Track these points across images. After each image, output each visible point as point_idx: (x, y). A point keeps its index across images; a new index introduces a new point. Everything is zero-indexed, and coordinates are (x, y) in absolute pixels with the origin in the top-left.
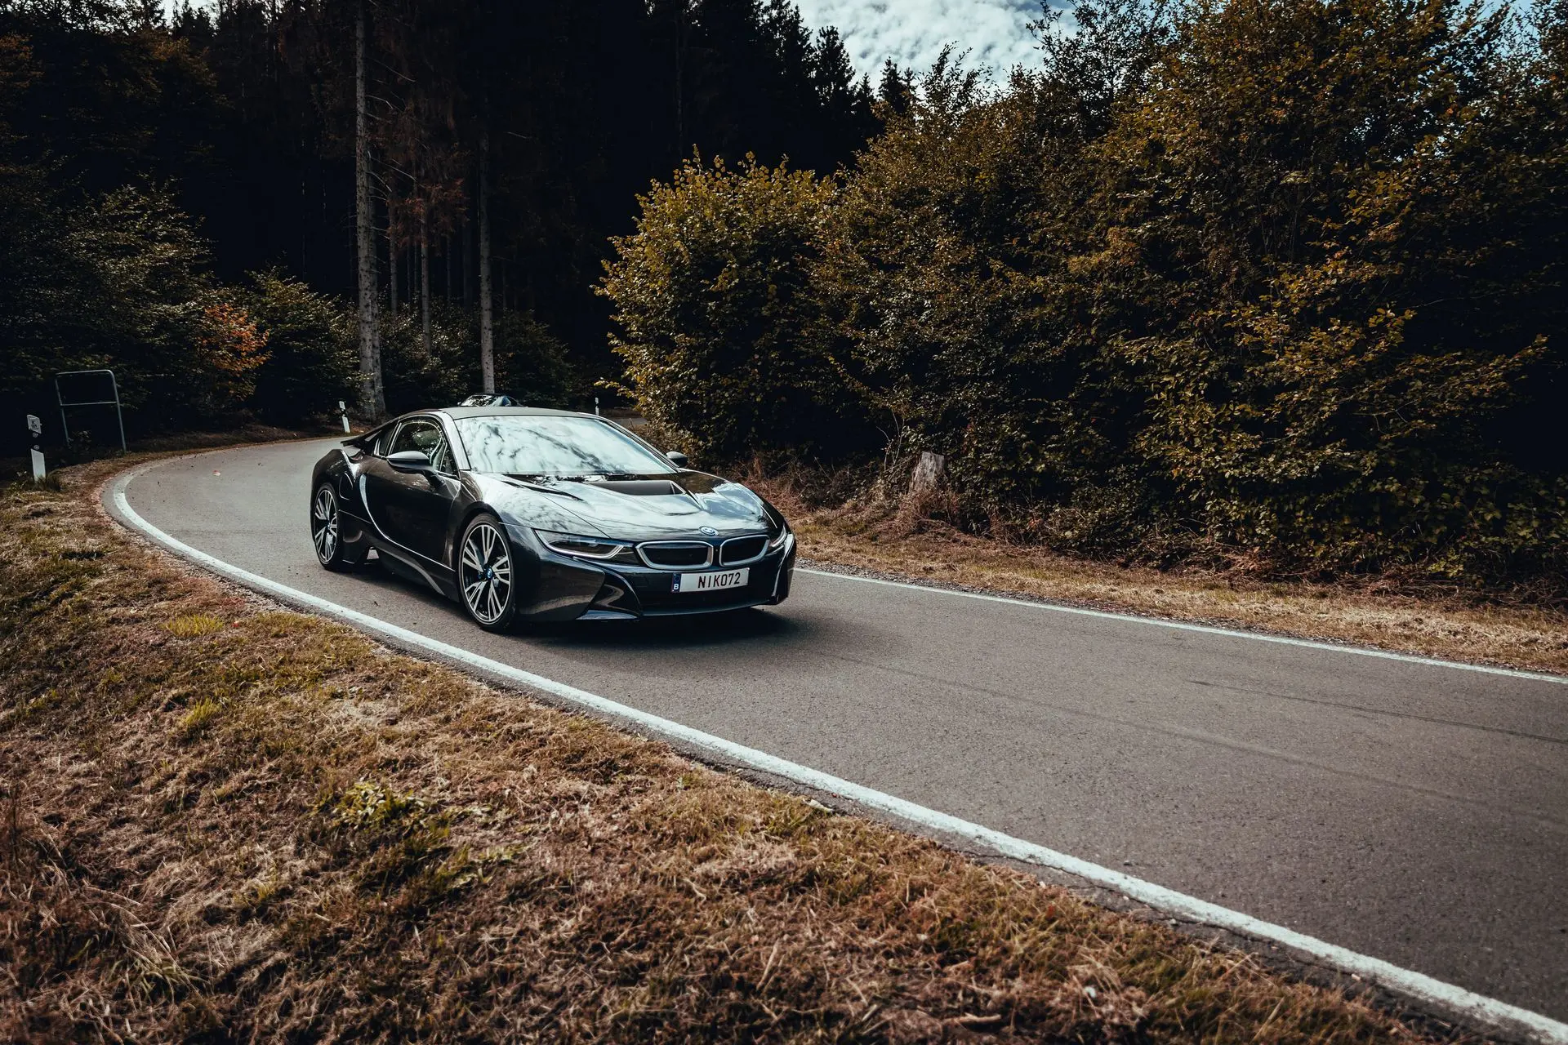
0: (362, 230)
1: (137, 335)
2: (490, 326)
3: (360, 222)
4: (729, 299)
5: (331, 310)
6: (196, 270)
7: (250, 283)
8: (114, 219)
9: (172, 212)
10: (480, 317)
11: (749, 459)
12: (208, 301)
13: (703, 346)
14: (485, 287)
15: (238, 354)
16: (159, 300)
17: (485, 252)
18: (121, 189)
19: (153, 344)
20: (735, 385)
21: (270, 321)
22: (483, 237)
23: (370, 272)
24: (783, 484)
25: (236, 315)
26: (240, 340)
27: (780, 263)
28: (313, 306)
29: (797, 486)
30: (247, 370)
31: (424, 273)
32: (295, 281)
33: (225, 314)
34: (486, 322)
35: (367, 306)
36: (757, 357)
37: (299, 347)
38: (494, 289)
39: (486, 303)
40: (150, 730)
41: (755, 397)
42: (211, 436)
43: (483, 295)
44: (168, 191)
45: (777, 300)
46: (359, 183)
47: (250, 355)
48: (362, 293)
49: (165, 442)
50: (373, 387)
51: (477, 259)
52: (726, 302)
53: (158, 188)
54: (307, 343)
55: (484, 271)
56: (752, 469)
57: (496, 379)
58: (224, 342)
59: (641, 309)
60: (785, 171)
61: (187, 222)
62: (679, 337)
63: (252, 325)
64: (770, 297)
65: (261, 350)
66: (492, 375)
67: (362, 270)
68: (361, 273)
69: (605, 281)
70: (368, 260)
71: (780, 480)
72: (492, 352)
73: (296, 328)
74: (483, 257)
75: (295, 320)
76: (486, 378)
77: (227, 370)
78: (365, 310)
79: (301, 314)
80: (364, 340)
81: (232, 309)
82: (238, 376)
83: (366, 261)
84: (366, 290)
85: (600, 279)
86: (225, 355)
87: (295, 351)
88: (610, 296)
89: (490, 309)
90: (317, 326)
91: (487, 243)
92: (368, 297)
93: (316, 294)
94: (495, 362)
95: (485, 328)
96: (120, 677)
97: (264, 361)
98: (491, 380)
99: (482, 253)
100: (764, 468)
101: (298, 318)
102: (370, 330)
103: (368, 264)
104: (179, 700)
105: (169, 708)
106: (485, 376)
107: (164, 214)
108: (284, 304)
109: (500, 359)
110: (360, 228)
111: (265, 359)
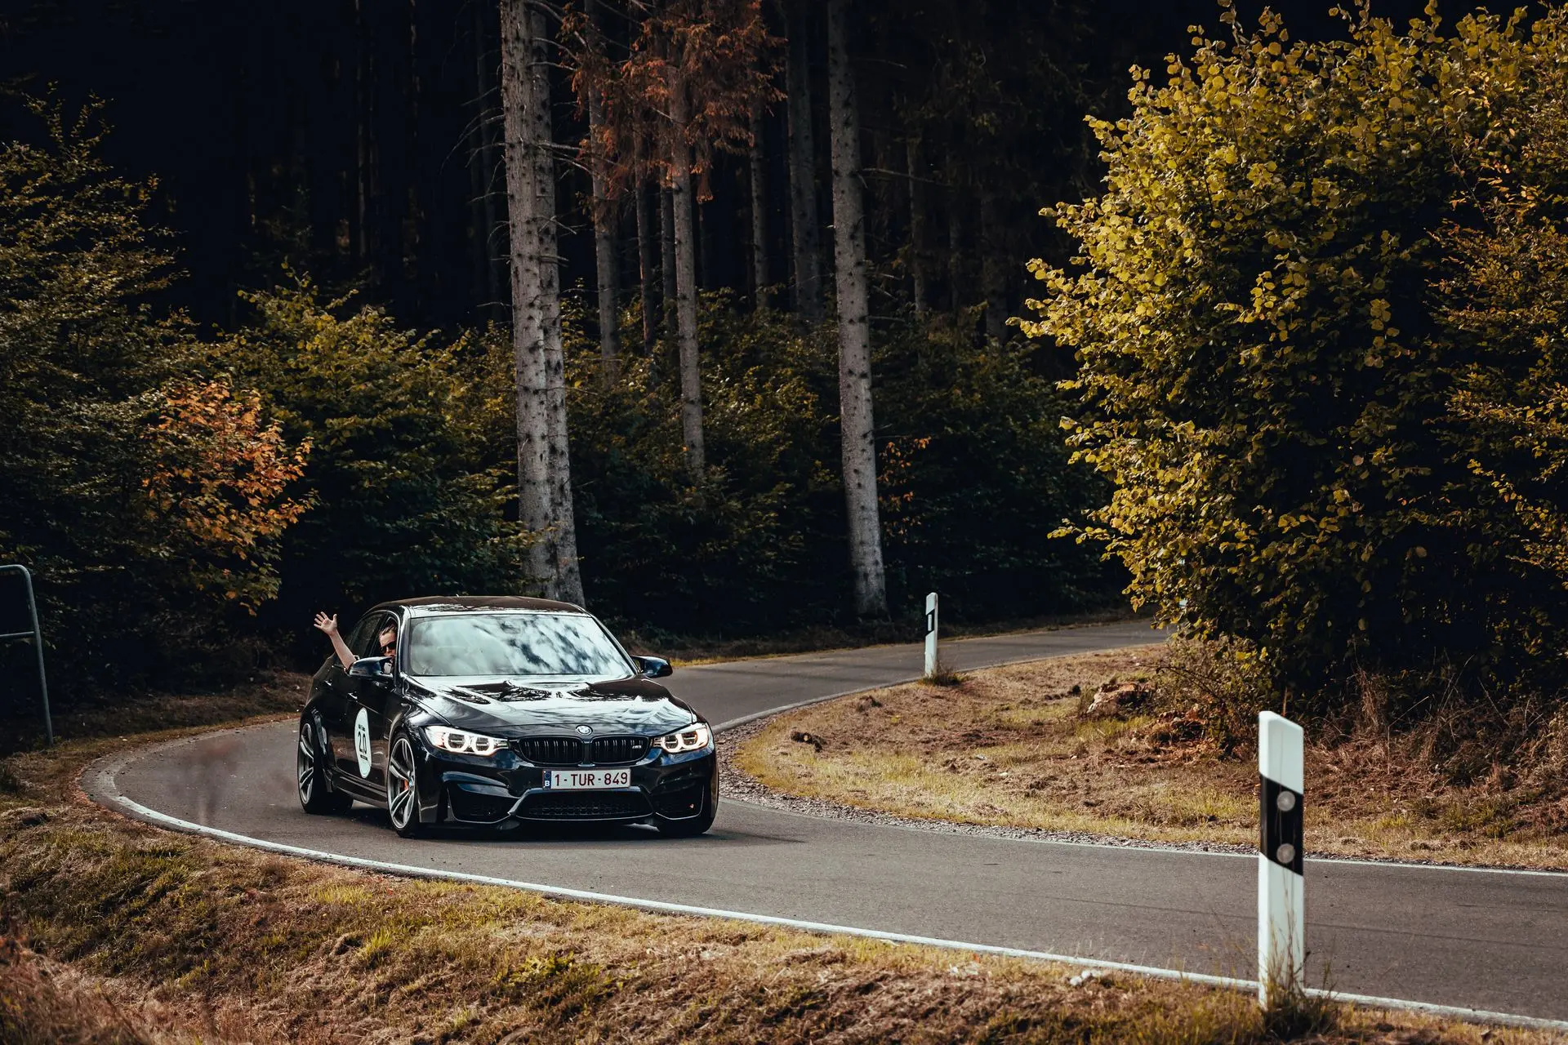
0: (520, 151)
2: (863, 367)
3: (515, 131)
4: (1284, 336)
5: (450, 370)
9: (93, 178)
11: (1355, 697)
13: (1240, 446)
14: (847, 257)
15: (239, 501)
17: (843, 160)
20: (1307, 527)
21: (307, 409)
22: (836, 118)
23: (540, 261)
25: (236, 407)
26: (245, 468)
27: (1404, 244)
28: (406, 366)
29: (1444, 747)
30: (260, 539)
31: (681, 232)
34: (854, 353)
35: (534, 348)
36: (1359, 461)
37: (376, 474)
39: (852, 300)
40: (327, 969)
41: (1359, 551)
42: (193, 703)
43: (841, 279)
44: (86, 134)
45: (1393, 332)
46: (507, 31)
47: (271, 501)
48: (521, 317)
49: (102, 719)
50: (553, 561)
51: (825, 176)
52: (1278, 344)
53: (67, 123)
54: (393, 463)
55: (846, 212)
56: (1363, 715)
57: (884, 515)
58: (210, 476)
60: (1437, 21)
62: (1186, 429)
63: (273, 432)
64: (1377, 325)
65: (294, 490)
66: (874, 506)
67: (519, 255)
68: (517, 262)
69: (1040, 306)
70: (534, 228)
71: (1412, 736)
72: (870, 437)
73: (369, 426)
74: (837, 173)
75: (367, 405)
76: (856, 515)
77: (219, 542)
78: (529, 359)
79: (379, 387)
80: (529, 437)
81: (226, 393)
82: (243, 556)
83: (530, 233)
84: (532, 305)
85: (1029, 302)
86: (209, 505)
87: (366, 484)
88: (1054, 338)
89: (862, 319)
90: (416, 415)
91: (850, 133)
92: (537, 322)
93: (412, 332)
94: (880, 467)
95: (851, 372)
96: (279, 938)
97: (299, 516)
98: (869, 519)
99: (835, 164)
100: (1385, 711)
101: (371, 398)
102: (543, 409)
103: (535, 240)
104: (354, 943)
105: (342, 950)
106: (854, 507)
107: (80, 184)
108: (338, 367)
109: (894, 456)
110: (512, 146)
111: (301, 509)
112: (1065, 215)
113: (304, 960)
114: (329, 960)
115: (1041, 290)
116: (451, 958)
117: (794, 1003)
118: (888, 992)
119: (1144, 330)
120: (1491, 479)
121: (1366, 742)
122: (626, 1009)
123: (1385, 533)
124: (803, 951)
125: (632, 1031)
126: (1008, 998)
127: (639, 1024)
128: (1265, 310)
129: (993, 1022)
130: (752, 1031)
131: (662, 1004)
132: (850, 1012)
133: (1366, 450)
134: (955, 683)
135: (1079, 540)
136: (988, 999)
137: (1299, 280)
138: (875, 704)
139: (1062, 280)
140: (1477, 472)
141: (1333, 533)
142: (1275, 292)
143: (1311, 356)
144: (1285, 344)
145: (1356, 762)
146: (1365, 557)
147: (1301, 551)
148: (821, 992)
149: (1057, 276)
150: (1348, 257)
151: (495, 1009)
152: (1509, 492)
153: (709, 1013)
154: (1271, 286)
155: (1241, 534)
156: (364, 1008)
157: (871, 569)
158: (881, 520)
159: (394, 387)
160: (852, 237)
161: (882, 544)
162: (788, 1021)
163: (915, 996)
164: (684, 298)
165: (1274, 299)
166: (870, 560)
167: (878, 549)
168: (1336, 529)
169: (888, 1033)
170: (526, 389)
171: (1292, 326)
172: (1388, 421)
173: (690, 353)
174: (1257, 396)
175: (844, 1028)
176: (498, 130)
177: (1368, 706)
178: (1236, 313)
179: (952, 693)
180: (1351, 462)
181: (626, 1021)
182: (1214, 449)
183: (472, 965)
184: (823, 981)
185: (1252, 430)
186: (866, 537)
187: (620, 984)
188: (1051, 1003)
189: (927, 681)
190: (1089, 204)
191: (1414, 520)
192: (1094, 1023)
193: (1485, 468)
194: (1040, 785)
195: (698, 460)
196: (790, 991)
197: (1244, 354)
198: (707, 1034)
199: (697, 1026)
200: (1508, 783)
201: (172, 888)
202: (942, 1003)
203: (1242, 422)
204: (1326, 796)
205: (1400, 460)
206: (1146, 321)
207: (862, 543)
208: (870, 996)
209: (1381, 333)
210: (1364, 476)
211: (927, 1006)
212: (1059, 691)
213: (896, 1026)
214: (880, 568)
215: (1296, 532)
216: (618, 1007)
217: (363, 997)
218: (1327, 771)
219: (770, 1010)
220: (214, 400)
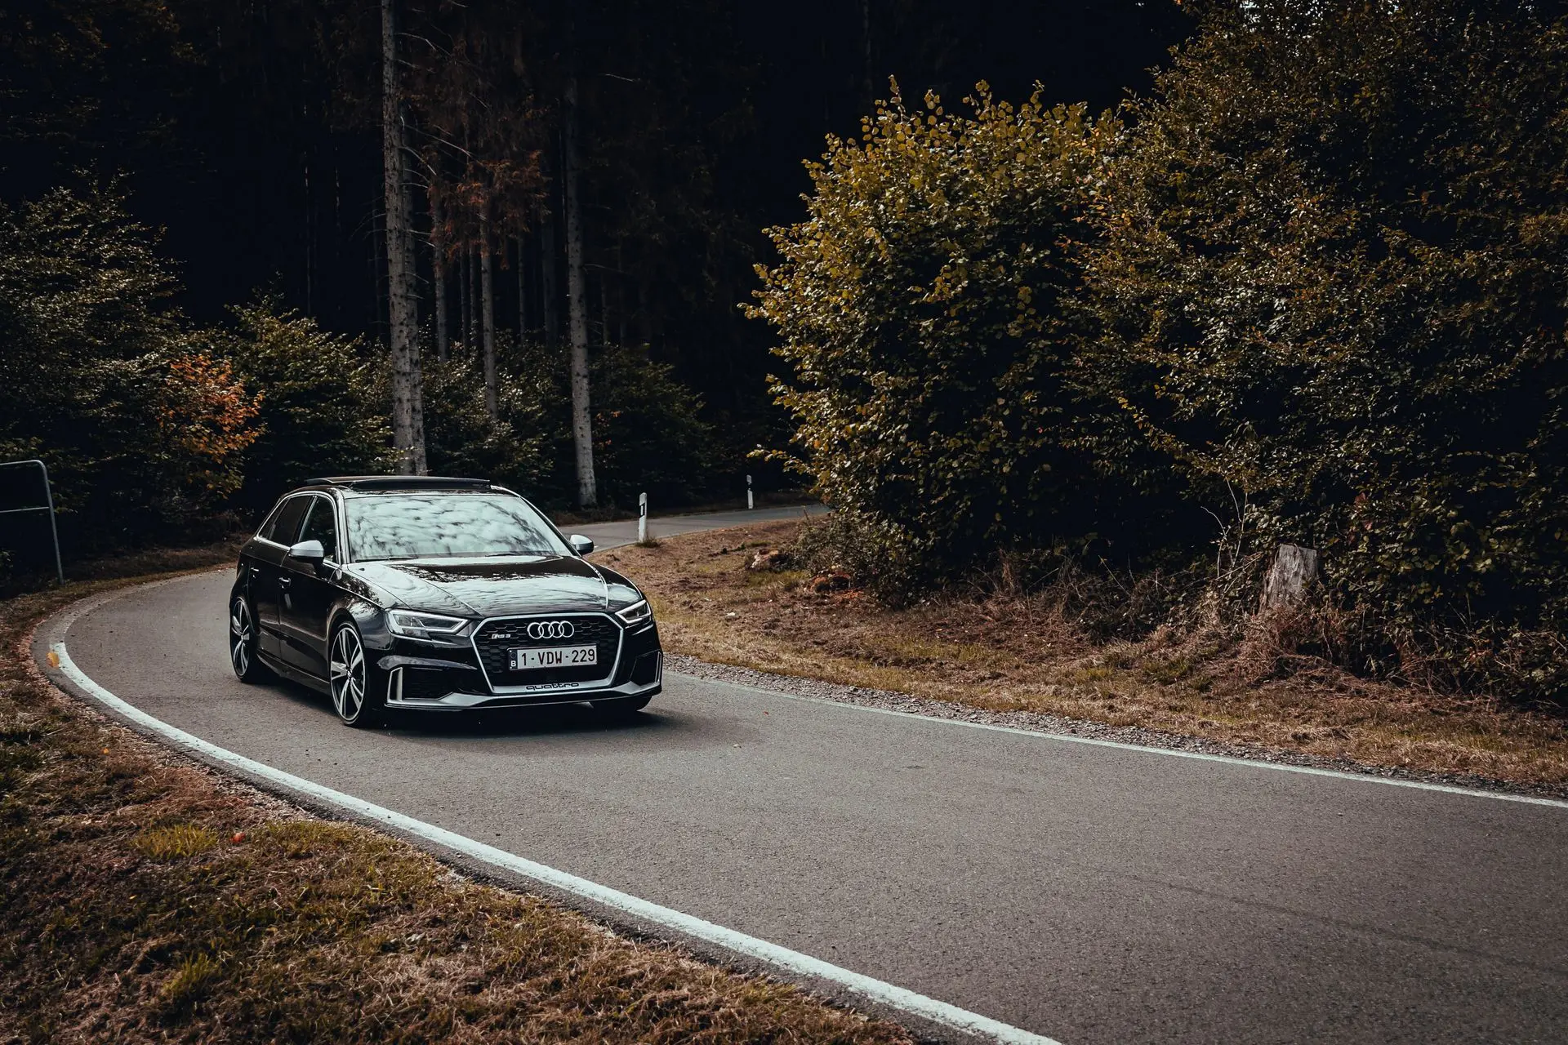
0: (394, 235)
1: (77, 406)
2: (585, 371)
3: (393, 223)
6: (156, 307)
7: (232, 322)
8: (43, 238)
9: (122, 224)
12: (174, 353)
14: (576, 312)
15: (218, 429)
16: (107, 353)
17: (575, 260)
18: (51, 193)
19: (98, 417)
21: (264, 377)
22: (571, 237)
23: (405, 299)
25: (215, 371)
26: (220, 408)
30: (231, 453)
32: (297, 316)
33: (199, 370)
34: (579, 364)
35: (403, 349)
37: (304, 416)
44: (118, 191)
46: (388, 163)
47: (236, 430)
48: (396, 331)
58: (199, 413)
61: (144, 235)
63: (237, 385)
65: (251, 422)
66: (590, 447)
67: (394, 295)
68: (394, 298)
70: (403, 279)
72: (587, 410)
73: (301, 387)
75: (301, 375)
76: (581, 452)
77: (203, 454)
79: (308, 365)
80: (399, 400)
81: (209, 362)
82: (219, 462)
83: (399, 282)
84: (402, 324)
87: (298, 421)
90: (332, 382)
92: (405, 335)
93: (329, 334)
97: (255, 439)
98: (587, 454)
101: (302, 371)
102: (407, 384)
103: (404, 286)
106: (581, 448)
107: (112, 226)
109: (600, 421)
110: (391, 232)
111: (256, 434)
157: (588, 481)
160: (579, 273)
161: (594, 468)
166: (587, 476)
167: (592, 470)
207: (583, 467)
214: (593, 482)
220: (201, 366)
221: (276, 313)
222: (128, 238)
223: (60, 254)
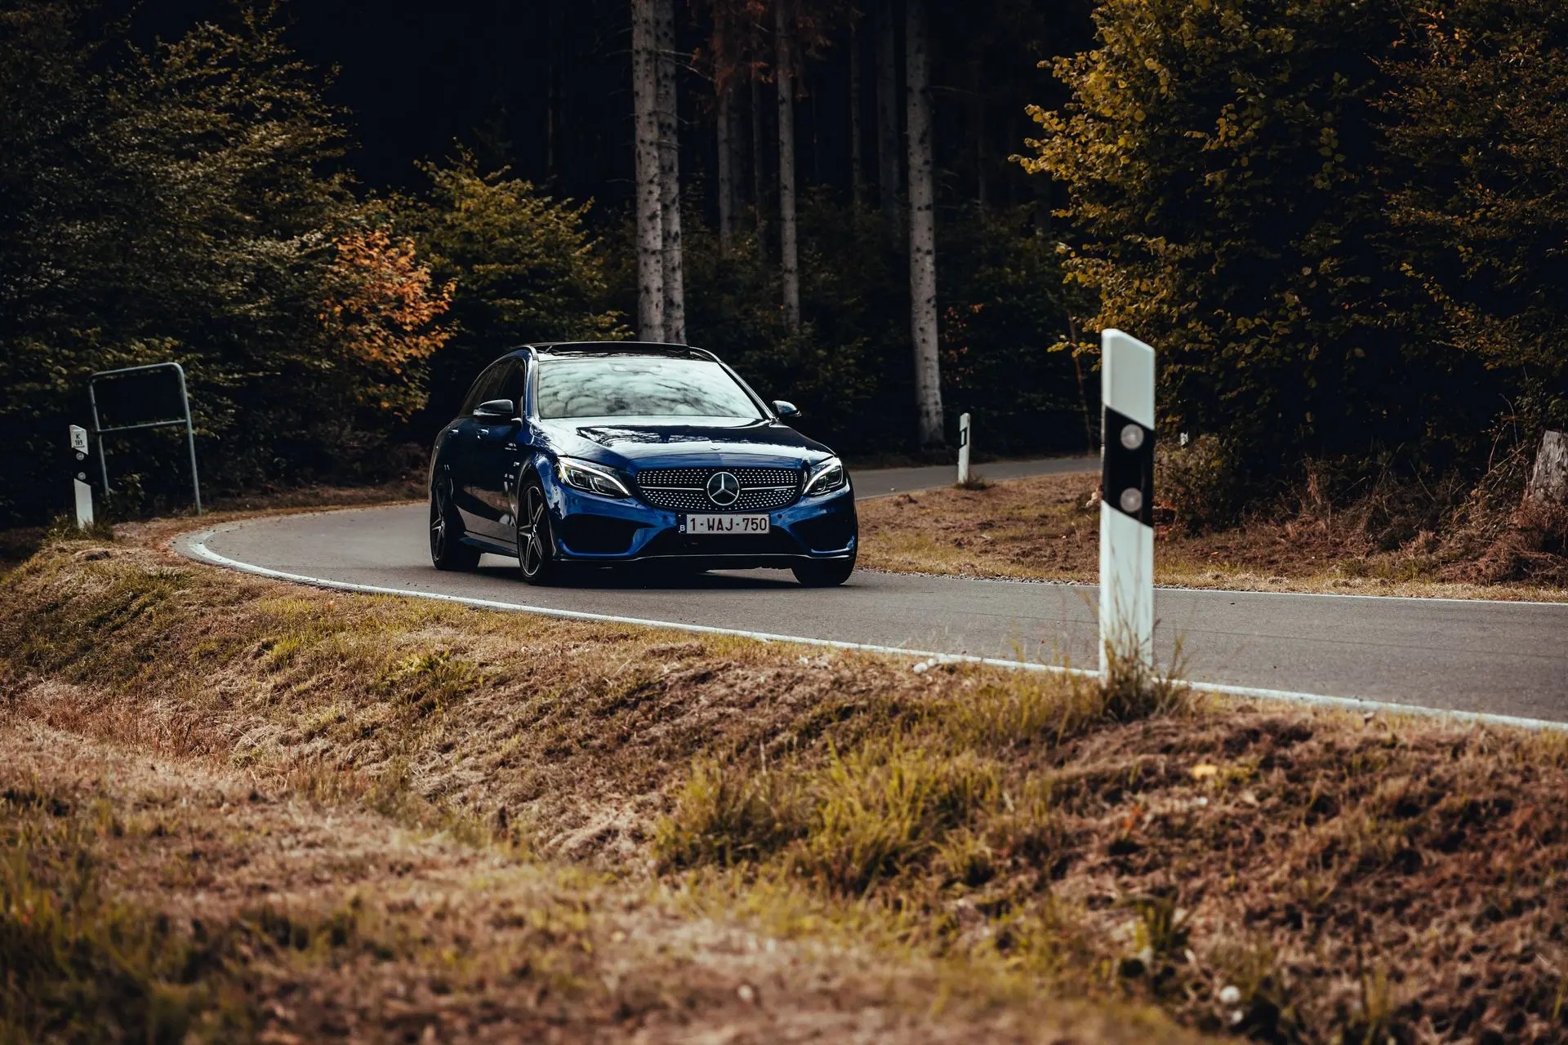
0: (643, 57)
1: (219, 301)
2: (928, 245)
3: (641, 40)
4: (1245, 162)
5: (577, 229)
6: (323, 170)
7: (421, 187)
8: (184, 86)
9: (280, 60)
10: (907, 226)
11: (1302, 482)
12: (340, 229)
13: (1203, 261)
14: (918, 159)
15: (396, 329)
16: (261, 232)
17: (917, 80)
18: (195, 29)
19: (245, 316)
20: (1261, 329)
21: (459, 258)
22: (911, 46)
23: (660, 146)
24: (1353, 524)
25: (392, 252)
26: (400, 302)
28: (542, 226)
29: (1377, 521)
30: (413, 362)
31: (785, 135)
32: (508, 177)
33: (374, 252)
34: (922, 236)
35: (653, 217)
36: (1307, 271)
37: (514, 310)
38: (939, 160)
39: (922, 193)
40: (241, 672)
41: (1307, 351)
43: (913, 174)
44: (273, 23)
45: (1340, 158)
47: (422, 329)
48: (642, 192)
51: (903, 92)
52: (1239, 169)
54: (529, 302)
55: (917, 121)
56: (1308, 495)
58: (373, 309)
59: (1103, 192)
61: (307, 77)
62: (1157, 244)
63: (423, 273)
64: (1326, 152)
65: (440, 320)
66: (936, 357)
67: (642, 141)
68: (641, 148)
69: (1036, 144)
70: (654, 119)
71: (1351, 511)
72: (933, 302)
73: (508, 272)
74: (911, 90)
75: (506, 256)
76: (921, 364)
77: (377, 363)
78: (649, 225)
79: (519, 241)
80: (647, 290)
81: (387, 241)
82: (398, 371)
83: (651, 123)
84: (651, 182)
85: (1027, 141)
86: (374, 333)
87: (506, 318)
88: (1051, 173)
89: (928, 207)
90: (549, 265)
91: (922, 57)
92: (656, 195)
93: (548, 199)
94: (941, 330)
95: (918, 250)
96: (214, 646)
97: (444, 341)
98: (931, 367)
99: (910, 82)
100: (1327, 492)
101: (511, 251)
102: (659, 267)
103: (655, 129)
104: (268, 646)
105: (258, 655)
106: (919, 358)
107: (267, 65)
108: (486, 224)
109: (953, 318)
110: (638, 52)
111: (445, 336)
112: (1061, 66)
113: (224, 665)
114: (245, 664)
115: (1039, 132)
116: (343, 659)
117: (630, 694)
118: (723, 681)
119: (1124, 160)
120: (1421, 281)
121: (1311, 519)
122: (478, 704)
123: (1331, 334)
124: (663, 646)
125: (478, 726)
126: (837, 683)
127: (485, 719)
128: (1228, 138)
129: (818, 710)
130: (584, 723)
131: (514, 700)
132: (681, 703)
133: (1314, 262)
134: (983, 487)
135: (1074, 355)
136: (816, 686)
137: (1257, 112)
138: (911, 501)
139: (1056, 120)
140: (1409, 274)
141: (1285, 335)
142: (1238, 123)
143: (1267, 181)
144: (1246, 169)
145: (1300, 534)
146: (1311, 357)
147: (1256, 351)
148: (661, 682)
149: (1052, 116)
150: (1301, 95)
151: (363, 706)
152: (1437, 293)
153: (552, 705)
154: (1234, 117)
155: (1205, 337)
156: (255, 707)
157: (932, 408)
158: (941, 369)
159: (531, 242)
160: (922, 141)
161: (942, 388)
162: (620, 713)
163: (747, 684)
164: (786, 187)
165: (1236, 128)
166: (931, 400)
167: (938, 392)
168: (1286, 331)
169: (712, 723)
170: (646, 250)
171: (1252, 154)
172: (1334, 237)
173: (790, 232)
174: (1220, 214)
175: (672, 718)
176: (628, 40)
177: (1312, 488)
178: (1204, 141)
179: (979, 494)
180: (1300, 273)
181: (472, 717)
182: (1184, 263)
183: (361, 666)
184: (666, 671)
185: (1216, 246)
186: (929, 382)
187: (481, 680)
188: (884, 688)
189: (959, 487)
190: (1081, 57)
191: (1357, 324)
192: (921, 707)
193: (1416, 270)
194: (1025, 554)
195: (794, 315)
196: (630, 683)
197: (1208, 177)
198: (543, 727)
199: (536, 720)
200: (1432, 546)
201: (152, 604)
202: (771, 691)
203: (1207, 240)
204: (1272, 562)
205: (1344, 271)
206: (1127, 151)
207: (925, 387)
208: (703, 686)
209: (1331, 158)
210: (1313, 285)
211: (757, 693)
212: (1069, 497)
213: (721, 715)
214: (940, 407)
215: (1251, 334)
216: (471, 702)
217: (260, 696)
218: (1274, 543)
219: (606, 702)
220: (377, 245)
221: (481, 173)
222: (291, 80)
223: (204, 106)
